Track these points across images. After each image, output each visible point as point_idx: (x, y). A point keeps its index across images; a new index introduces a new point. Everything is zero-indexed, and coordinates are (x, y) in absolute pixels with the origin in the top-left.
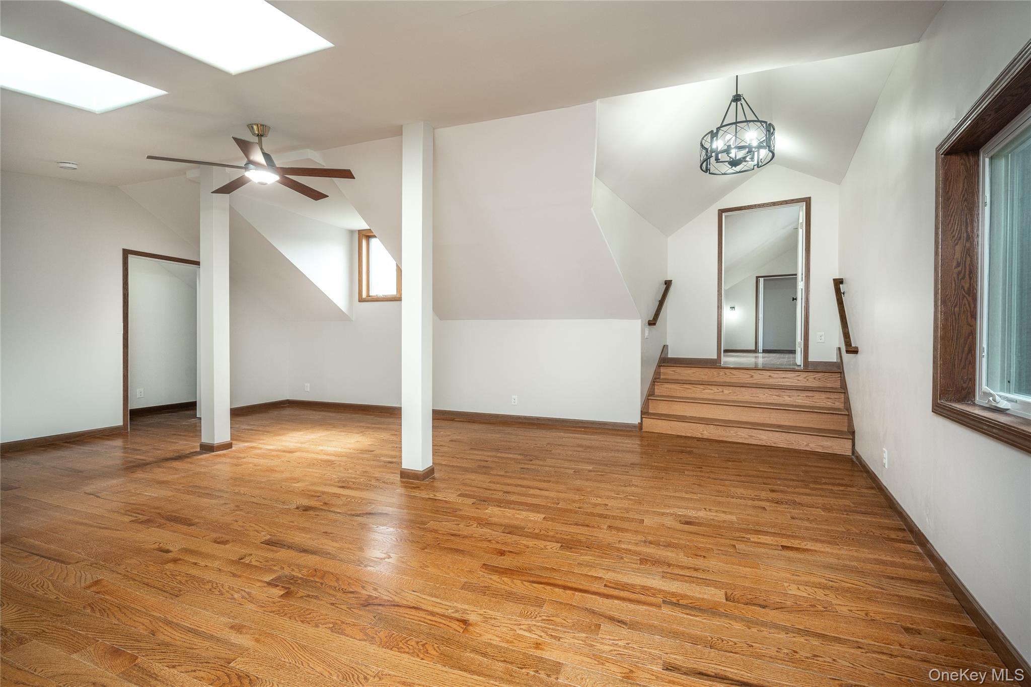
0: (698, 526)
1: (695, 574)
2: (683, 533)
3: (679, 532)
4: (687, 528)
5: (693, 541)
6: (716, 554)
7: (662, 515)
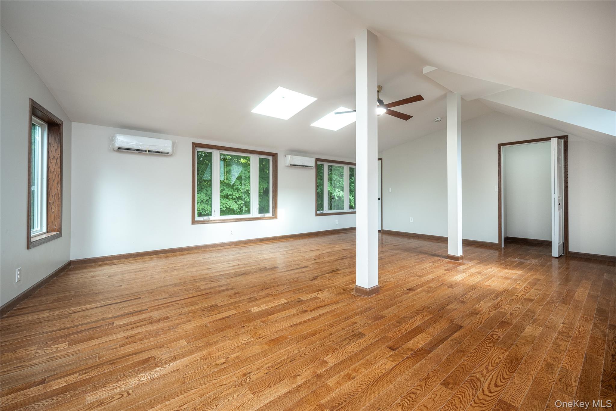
0: (135, 362)
1: (132, 326)
2: (148, 349)
3: (152, 348)
4: (145, 356)
5: (137, 346)
6: (117, 344)
7: (174, 356)
